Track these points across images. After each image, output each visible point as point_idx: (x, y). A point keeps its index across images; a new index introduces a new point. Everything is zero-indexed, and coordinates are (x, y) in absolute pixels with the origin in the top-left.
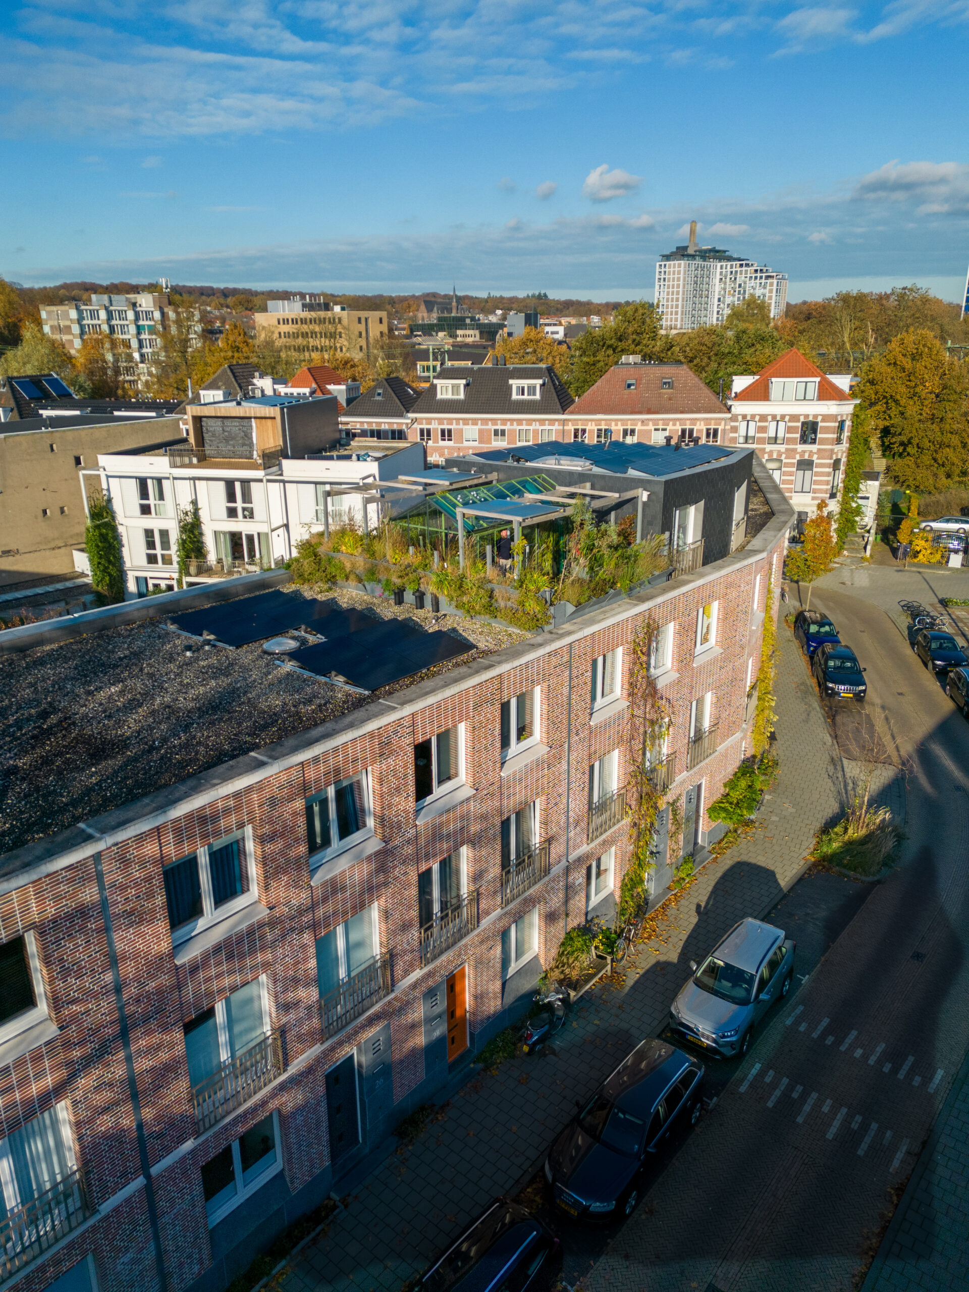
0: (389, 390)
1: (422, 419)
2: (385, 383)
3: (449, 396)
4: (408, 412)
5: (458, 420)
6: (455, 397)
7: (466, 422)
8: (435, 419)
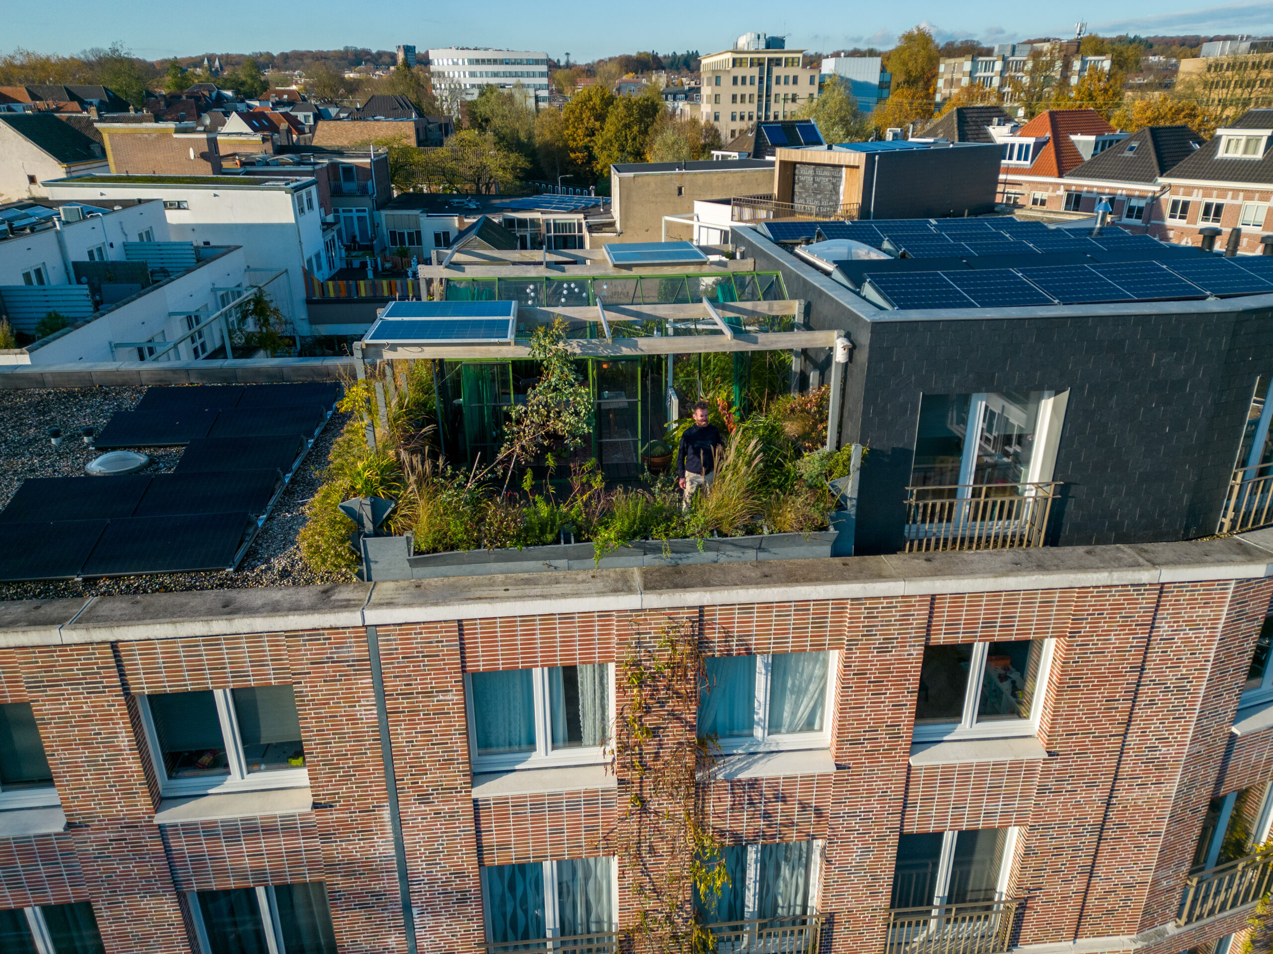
0: (1150, 144)
1: (1179, 186)
2: (1148, 133)
3: (1237, 154)
4: (1161, 176)
5: (1236, 191)
6: (1249, 156)
7: (1249, 195)
8: (1199, 188)
